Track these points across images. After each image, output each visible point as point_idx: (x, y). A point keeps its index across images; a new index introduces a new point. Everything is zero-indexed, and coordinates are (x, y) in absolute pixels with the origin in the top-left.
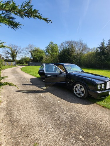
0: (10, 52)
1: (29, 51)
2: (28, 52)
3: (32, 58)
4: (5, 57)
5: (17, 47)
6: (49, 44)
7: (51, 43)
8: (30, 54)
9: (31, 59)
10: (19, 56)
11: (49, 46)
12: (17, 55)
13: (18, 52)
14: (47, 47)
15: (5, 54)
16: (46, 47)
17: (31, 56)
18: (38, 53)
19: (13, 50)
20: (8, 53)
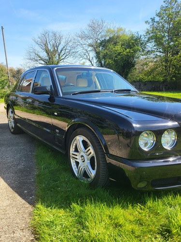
0: (44, 55)
5: (61, 37)
6: (162, 8)
8: (92, 54)
11: (159, 15)
13: (63, 52)
14: (153, 20)
16: (147, 22)
17: (94, 61)
18: (118, 48)
19: (49, 48)
20: (39, 58)
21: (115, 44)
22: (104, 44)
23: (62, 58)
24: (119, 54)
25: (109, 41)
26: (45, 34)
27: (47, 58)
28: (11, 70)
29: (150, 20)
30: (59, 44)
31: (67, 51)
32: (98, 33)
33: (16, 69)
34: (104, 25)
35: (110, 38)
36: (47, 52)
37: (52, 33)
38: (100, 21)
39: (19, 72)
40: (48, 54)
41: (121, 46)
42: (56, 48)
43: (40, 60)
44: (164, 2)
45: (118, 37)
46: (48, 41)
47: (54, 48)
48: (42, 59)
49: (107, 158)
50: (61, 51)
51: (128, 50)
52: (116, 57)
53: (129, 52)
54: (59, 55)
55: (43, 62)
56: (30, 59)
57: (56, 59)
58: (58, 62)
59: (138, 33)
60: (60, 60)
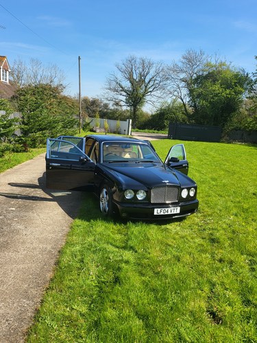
0: (127, 84)
1: (183, 80)
2: (179, 83)
3: (190, 110)
4: (111, 103)
5: (150, 65)
8: (185, 91)
9: (186, 113)
10: (153, 99)
12: (148, 98)
13: (151, 83)
15: (112, 94)
17: (187, 100)
18: (217, 88)
19: (135, 77)
21: (215, 81)
22: (200, 80)
23: (149, 90)
24: (217, 95)
25: (206, 77)
26: (131, 61)
27: (131, 89)
28: (85, 100)
30: (147, 74)
31: (156, 82)
32: (195, 66)
33: (91, 99)
34: (204, 57)
35: (209, 73)
36: (131, 82)
37: (141, 59)
38: (198, 52)
39: (94, 103)
40: (132, 84)
41: (221, 85)
42: (143, 78)
43: (121, 90)
45: (219, 72)
46: (133, 69)
47: (141, 78)
48: (123, 90)
50: (149, 82)
51: (228, 91)
52: (212, 98)
53: (230, 94)
54: (146, 87)
55: (125, 94)
56: (110, 89)
57: (141, 91)
58: (143, 95)
59: (244, 71)
60: (146, 92)
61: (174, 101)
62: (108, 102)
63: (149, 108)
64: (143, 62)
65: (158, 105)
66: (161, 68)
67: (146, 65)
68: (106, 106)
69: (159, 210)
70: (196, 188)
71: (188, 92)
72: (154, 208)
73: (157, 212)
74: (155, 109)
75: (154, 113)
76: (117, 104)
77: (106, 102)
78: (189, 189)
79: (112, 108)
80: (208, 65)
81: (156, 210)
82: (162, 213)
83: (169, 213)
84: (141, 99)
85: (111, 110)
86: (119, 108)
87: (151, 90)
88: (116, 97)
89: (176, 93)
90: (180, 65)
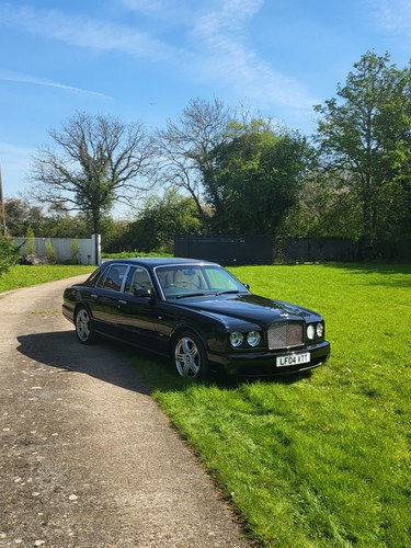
0: (76, 168)
1: (188, 155)
2: (181, 160)
3: (207, 208)
4: (47, 206)
5: (118, 129)
6: (351, 78)
7: (370, 62)
8: (195, 175)
9: (200, 213)
10: (128, 193)
11: (345, 93)
13: (123, 164)
14: (331, 104)
15: (46, 189)
16: (317, 108)
17: (201, 190)
18: (254, 164)
19: (91, 153)
20: (65, 177)
21: (248, 155)
22: (222, 152)
24: (256, 177)
25: (232, 148)
26: (79, 123)
27: (85, 177)
29: (326, 105)
30: (115, 144)
31: (132, 160)
32: (208, 129)
34: (222, 111)
35: (236, 140)
36: (83, 163)
37: (99, 118)
38: (212, 104)
40: (87, 168)
41: (261, 161)
42: (106, 154)
43: (66, 180)
44: (355, 66)
45: (255, 138)
46: (87, 137)
47: (102, 154)
48: (69, 179)
49: (209, 355)
50: (118, 162)
51: (275, 171)
52: (249, 184)
53: (280, 175)
54: (114, 170)
55: (72, 186)
56: (43, 179)
57: (106, 179)
58: (111, 187)
59: (297, 133)
60: (114, 182)
61: (172, 194)
62: (39, 204)
63: (123, 211)
64: (104, 125)
65: (140, 205)
66: (139, 134)
67: (109, 130)
68: (35, 212)
69: (283, 358)
70: (323, 323)
71: (202, 177)
72: (275, 357)
73: (280, 362)
74: (136, 212)
75: (133, 219)
76: (58, 207)
77: (35, 204)
78: (315, 325)
79: (49, 215)
80: (232, 125)
81: (278, 359)
82: (287, 364)
83: (297, 363)
84: (106, 194)
85: (46, 219)
86: (63, 215)
87: (124, 175)
88: (56, 193)
89: (178, 180)
90: (181, 128)
